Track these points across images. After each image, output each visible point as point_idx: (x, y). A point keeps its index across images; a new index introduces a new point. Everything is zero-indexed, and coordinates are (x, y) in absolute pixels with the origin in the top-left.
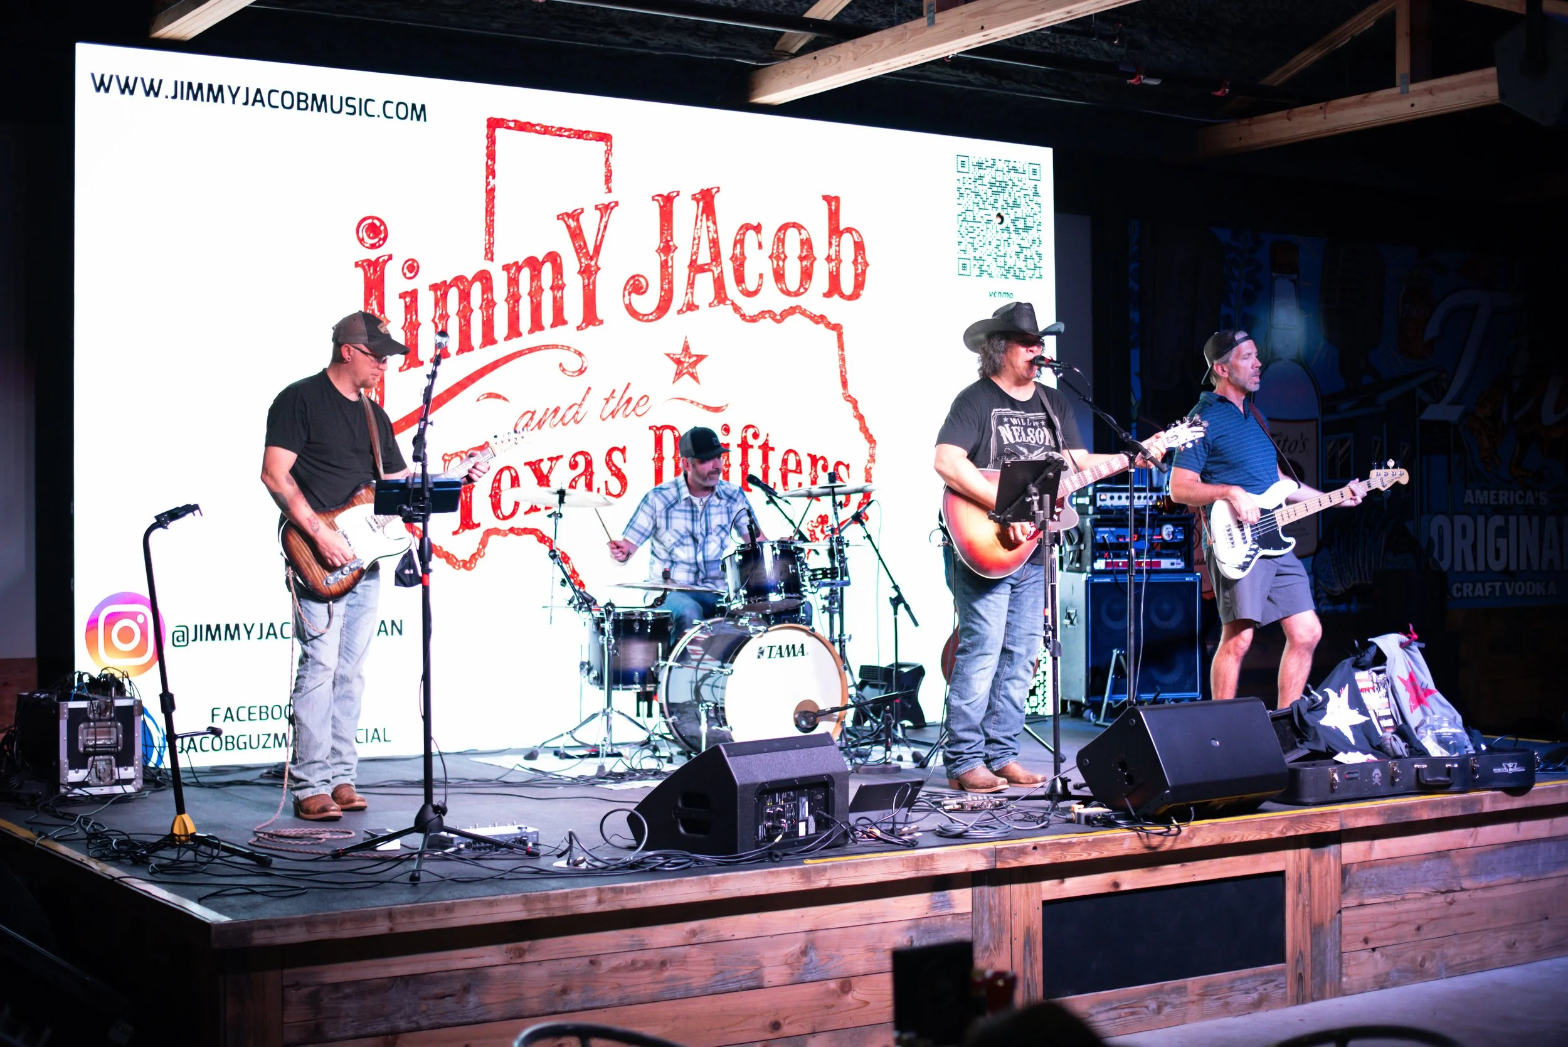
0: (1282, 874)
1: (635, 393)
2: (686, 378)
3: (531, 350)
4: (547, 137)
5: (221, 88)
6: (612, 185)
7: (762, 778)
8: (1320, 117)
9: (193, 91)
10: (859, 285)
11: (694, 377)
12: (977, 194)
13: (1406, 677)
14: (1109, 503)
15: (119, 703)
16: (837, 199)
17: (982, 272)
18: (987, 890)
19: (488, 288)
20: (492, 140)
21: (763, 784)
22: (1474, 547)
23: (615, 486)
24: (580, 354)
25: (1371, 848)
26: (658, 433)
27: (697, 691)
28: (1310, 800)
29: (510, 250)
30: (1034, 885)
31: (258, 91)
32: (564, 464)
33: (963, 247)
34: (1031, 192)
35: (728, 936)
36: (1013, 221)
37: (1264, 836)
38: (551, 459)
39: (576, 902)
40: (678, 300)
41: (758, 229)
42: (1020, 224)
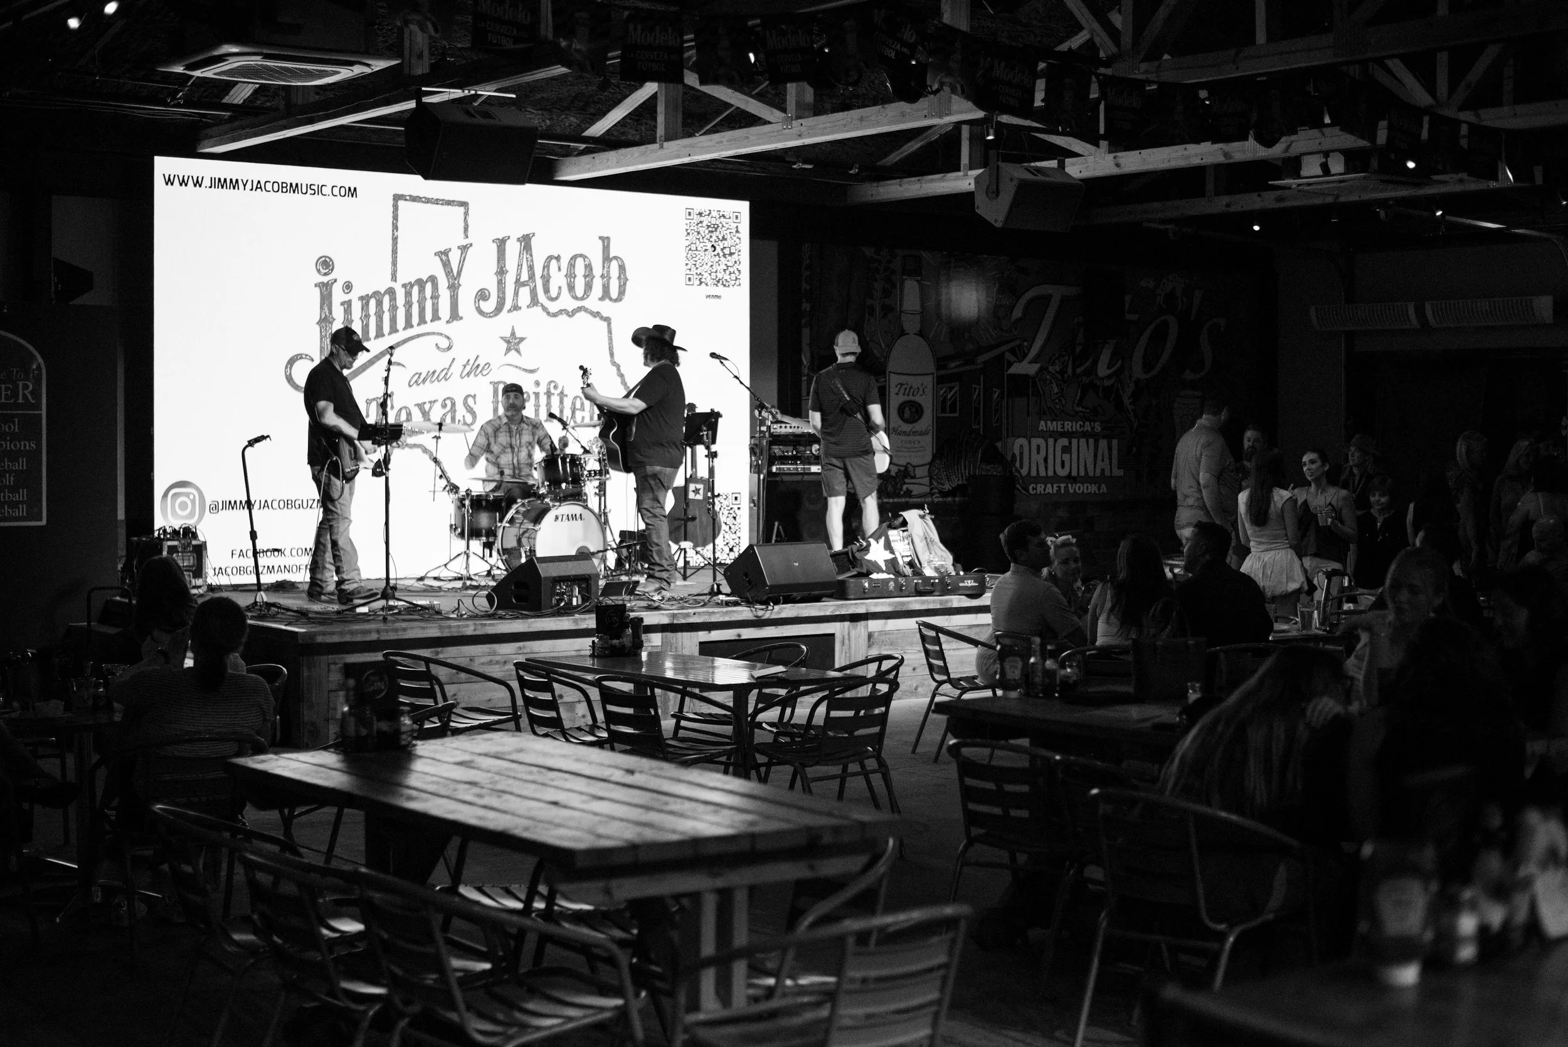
0: (833, 635)
1: (481, 362)
2: (513, 352)
3: (418, 336)
4: (429, 205)
5: (237, 181)
6: (470, 234)
7: (554, 575)
8: (918, 186)
9: (220, 183)
10: (622, 292)
11: (518, 351)
12: (699, 233)
13: (922, 534)
14: (779, 430)
15: (194, 542)
16: (608, 238)
17: (701, 283)
18: (669, 635)
19: (393, 299)
20: (396, 208)
21: (554, 578)
22: (1046, 460)
23: (469, 419)
24: (448, 338)
25: (886, 624)
26: (495, 384)
27: (519, 541)
28: (852, 597)
29: (405, 276)
30: (695, 633)
31: (259, 182)
32: (438, 405)
33: (689, 267)
34: (734, 231)
35: (537, 650)
36: (722, 250)
37: (822, 614)
38: (430, 402)
39: (464, 629)
40: (508, 304)
41: (558, 258)
42: (727, 251)
